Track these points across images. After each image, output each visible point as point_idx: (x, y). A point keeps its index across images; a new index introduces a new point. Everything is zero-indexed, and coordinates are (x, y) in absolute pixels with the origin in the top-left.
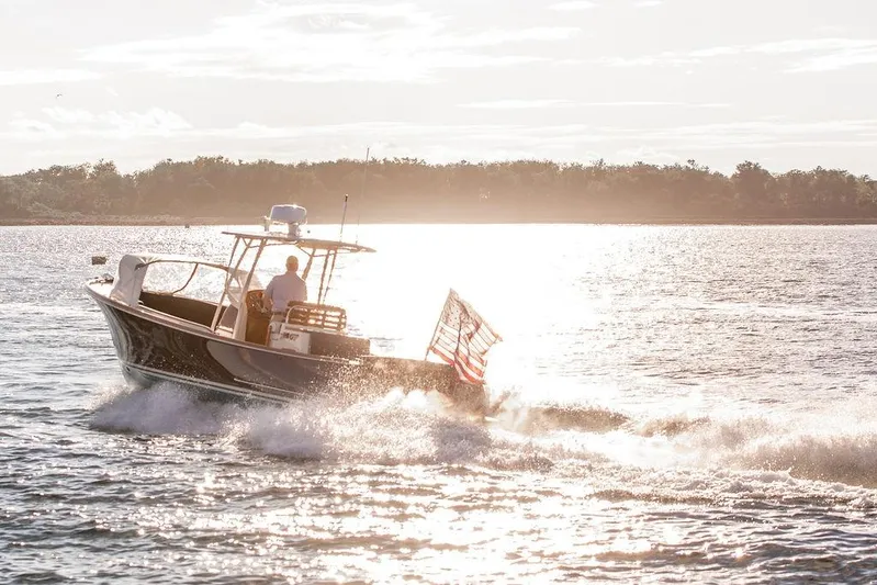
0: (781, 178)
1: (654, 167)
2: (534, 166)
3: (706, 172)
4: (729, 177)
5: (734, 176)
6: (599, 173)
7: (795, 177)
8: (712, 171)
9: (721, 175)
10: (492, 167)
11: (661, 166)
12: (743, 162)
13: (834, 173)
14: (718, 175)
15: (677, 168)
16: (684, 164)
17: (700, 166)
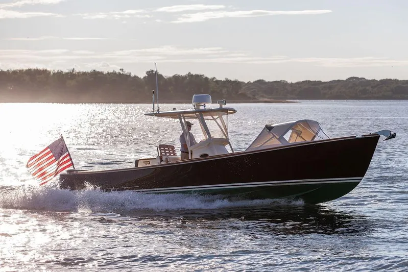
0: (170, 79)
1: (102, 73)
2: (37, 72)
3: (130, 75)
4: (142, 78)
5: (145, 77)
6: (72, 75)
7: (176, 78)
8: (133, 75)
9: (138, 77)
10: (15, 72)
11: (105, 72)
12: (149, 70)
13: (197, 76)
14: (136, 77)
15: (114, 73)
16: (117, 71)
17: (126, 72)
